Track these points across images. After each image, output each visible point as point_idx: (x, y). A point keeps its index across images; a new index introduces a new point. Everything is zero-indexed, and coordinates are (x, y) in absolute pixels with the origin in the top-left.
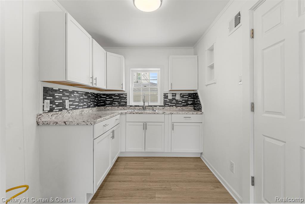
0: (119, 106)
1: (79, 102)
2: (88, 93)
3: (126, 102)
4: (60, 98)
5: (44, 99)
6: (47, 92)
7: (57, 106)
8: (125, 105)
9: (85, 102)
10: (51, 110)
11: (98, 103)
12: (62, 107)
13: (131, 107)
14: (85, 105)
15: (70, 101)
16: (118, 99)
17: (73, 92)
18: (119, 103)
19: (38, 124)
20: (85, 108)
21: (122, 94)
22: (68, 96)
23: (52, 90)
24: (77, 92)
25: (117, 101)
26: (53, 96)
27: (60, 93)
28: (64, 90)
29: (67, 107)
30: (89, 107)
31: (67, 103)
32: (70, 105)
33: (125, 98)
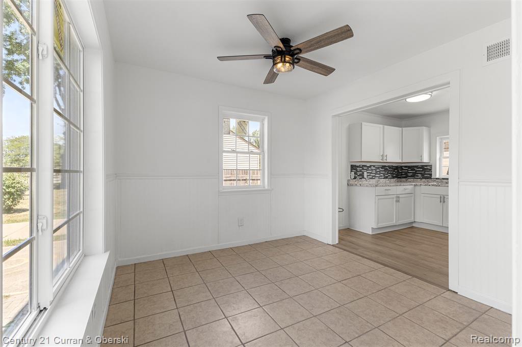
0: (423, 178)
1: (375, 174)
2: (385, 166)
3: (431, 175)
4: (360, 171)
5: (351, 171)
6: (353, 168)
7: (358, 176)
8: (430, 178)
9: (382, 173)
10: (355, 178)
11: (398, 175)
12: (362, 176)
13: (437, 180)
14: (381, 176)
15: (367, 173)
16: (421, 171)
17: (370, 166)
18: (423, 175)
19: (348, 184)
20: (381, 178)
21: (426, 166)
22: (366, 169)
23: (355, 166)
24: (374, 166)
25: (420, 173)
26: (356, 170)
27: (361, 167)
28: (363, 166)
29: (365, 176)
30: (386, 178)
31: (365, 174)
32: (368, 176)
33: (431, 169)
